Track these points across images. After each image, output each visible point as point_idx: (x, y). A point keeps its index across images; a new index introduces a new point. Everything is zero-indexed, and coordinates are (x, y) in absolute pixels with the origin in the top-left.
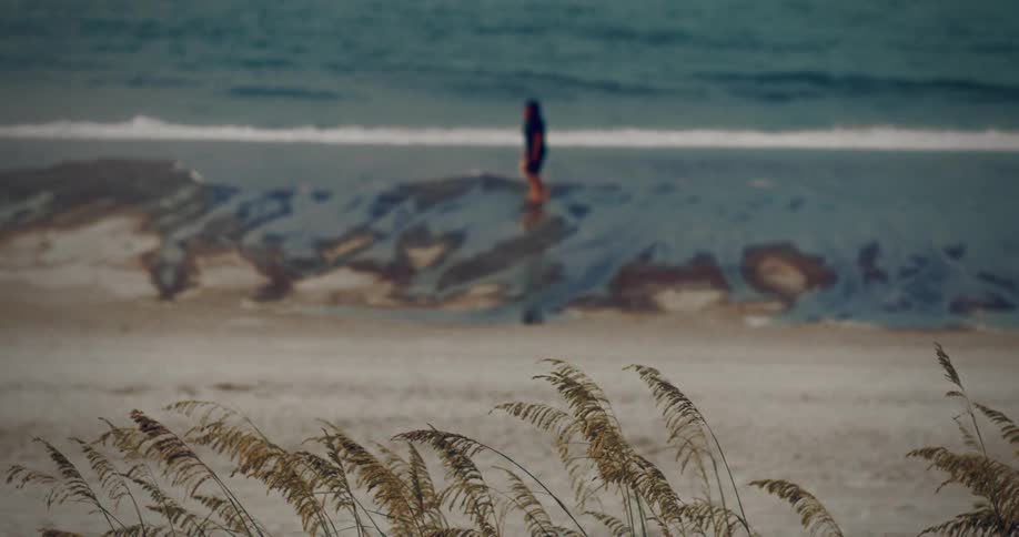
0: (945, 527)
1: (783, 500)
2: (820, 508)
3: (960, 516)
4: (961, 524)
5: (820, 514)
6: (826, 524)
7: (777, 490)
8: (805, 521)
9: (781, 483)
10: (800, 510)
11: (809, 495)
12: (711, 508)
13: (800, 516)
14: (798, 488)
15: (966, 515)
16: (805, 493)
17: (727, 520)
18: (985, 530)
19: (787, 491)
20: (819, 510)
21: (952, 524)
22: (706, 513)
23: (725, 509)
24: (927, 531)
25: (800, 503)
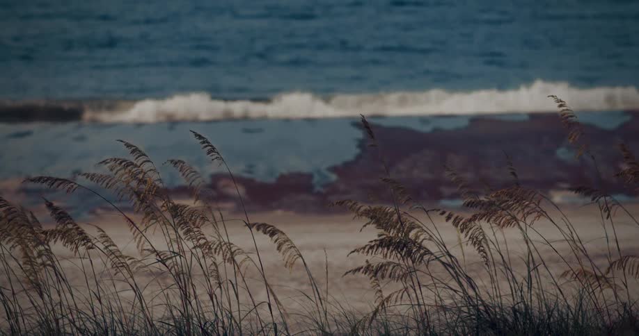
0: (364, 248)
1: (265, 235)
2: (288, 240)
3: (371, 242)
4: (374, 246)
5: (287, 243)
6: (293, 249)
7: (262, 229)
8: (279, 248)
9: (264, 225)
10: (276, 241)
11: (282, 232)
12: (220, 243)
13: (276, 245)
14: (274, 228)
15: (375, 240)
16: (278, 231)
17: (230, 249)
18: (388, 249)
19: (269, 229)
20: (287, 241)
21: (368, 247)
22: (218, 246)
23: (229, 243)
24: (353, 252)
25: (275, 237)
